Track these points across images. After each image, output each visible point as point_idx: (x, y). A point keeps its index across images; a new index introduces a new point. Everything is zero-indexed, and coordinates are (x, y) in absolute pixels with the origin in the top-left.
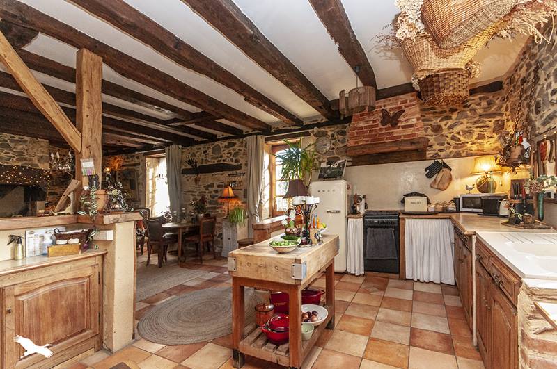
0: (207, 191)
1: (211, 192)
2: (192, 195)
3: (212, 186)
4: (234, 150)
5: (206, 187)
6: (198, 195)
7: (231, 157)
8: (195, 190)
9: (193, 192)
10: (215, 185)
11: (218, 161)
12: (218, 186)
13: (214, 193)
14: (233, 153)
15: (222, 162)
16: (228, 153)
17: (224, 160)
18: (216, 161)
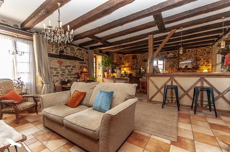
0: (66, 69)
1: (69, 69)
2: (55, 70)
3: (70, 66)
4: (81, 52)
5: (66, 67)
6: (60, 71)
7: (80, 55)
8: (58, 68)
9: (57, 68)
10: (71, 66)
11: (73, 55)
12: (73, 67)
13: (70, 70)
14: (81, 54)
15: (76, 56)
16: (79, 53)
17: (77, 56)
18: (73, 54)
